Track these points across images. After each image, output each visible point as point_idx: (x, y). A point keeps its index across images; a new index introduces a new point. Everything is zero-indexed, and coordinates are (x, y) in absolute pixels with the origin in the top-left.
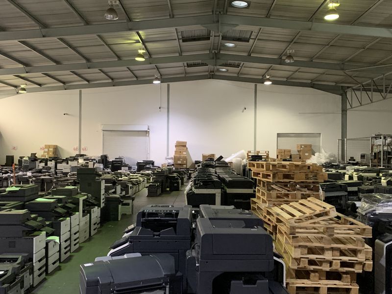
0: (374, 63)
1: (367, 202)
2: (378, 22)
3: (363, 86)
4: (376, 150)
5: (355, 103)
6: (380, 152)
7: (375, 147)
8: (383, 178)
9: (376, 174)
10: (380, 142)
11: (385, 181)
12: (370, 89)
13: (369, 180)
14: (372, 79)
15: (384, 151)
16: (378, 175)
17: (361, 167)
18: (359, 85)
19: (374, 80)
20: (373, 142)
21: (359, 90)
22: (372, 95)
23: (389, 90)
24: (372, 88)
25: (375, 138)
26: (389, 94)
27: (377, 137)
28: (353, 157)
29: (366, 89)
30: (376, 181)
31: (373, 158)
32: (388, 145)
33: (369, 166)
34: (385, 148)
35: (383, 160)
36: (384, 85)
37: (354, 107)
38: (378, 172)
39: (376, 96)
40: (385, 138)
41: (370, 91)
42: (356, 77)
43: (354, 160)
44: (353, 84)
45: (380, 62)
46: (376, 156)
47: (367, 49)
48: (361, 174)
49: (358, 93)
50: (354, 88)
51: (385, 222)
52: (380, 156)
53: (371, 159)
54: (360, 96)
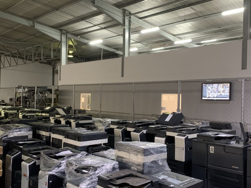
0: (19, 40)
1: (3, 130)
2: (21, 14)
3: (12, 54)
4: (18, 96)
5: (7, 64)
6: (21, 97)
7: (17, 94)
8: (20, 113)
9: (16, 111)
10: (21, 90)
11: (21, 115)
12: (16, 56)
13: (12, 115)
14: (18, 50)
15: (23, 97)
16: (18, 111)
17: (7, 107)
18: (9, 53)
19: (19, 51)
20: (17, 91)
21: (9, 56)
22: (17, 60)
23: (28, 58)
24: (18, 55)
25: (18, 88)
26: (27, 61)
27: (19, 87)
28: (4, 100)
29: (14, 56)
30: (16, 116)
31: (16, 100)
32: (26, 93)
33: (13, 106)
34: (24, 95)
35: (23, 102)
36: (25, 55)
37: (5, 67)
38: (18, 110)
39: (20, 61)
40: (24, 88)
41: (16, 57)
42: (7, 47)
43: (4, 102)
44: (5, 51)
45: (23, 40)
46: (18, 99)
47: (15, 30)
48: (7, 111)
49: (9, 58)
50: (6, 54)
51: (13, 142)
52: (20, 100)
53: (15, 102)
54: (10, 60)
